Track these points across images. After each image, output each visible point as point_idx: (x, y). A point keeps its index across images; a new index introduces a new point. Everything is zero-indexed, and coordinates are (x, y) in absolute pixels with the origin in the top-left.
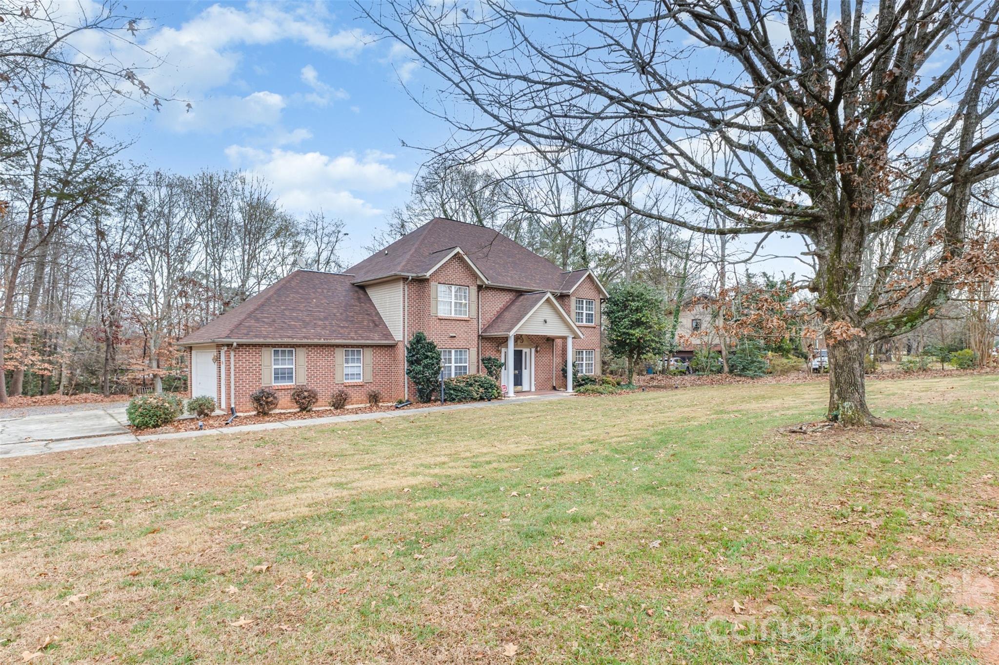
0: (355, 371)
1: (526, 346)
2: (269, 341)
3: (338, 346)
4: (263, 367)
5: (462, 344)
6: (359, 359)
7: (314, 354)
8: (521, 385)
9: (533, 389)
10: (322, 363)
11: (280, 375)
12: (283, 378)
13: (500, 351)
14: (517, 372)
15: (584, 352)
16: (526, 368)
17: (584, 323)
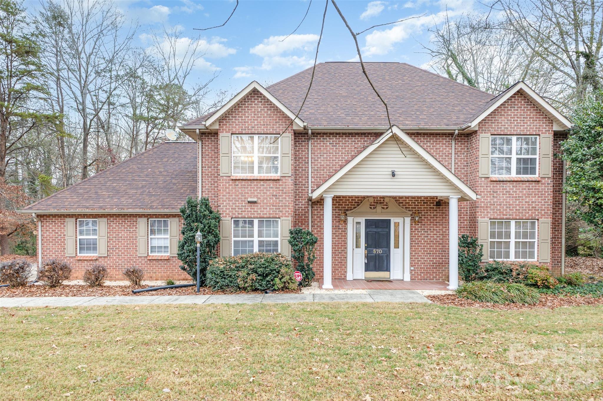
0: (162, 243)
1: (396, 214)
2: (72, 211)
3: (141, 216)
4: (66, 238)
5: (267, 212)
6: (166, 231)
7: (115, 224)
8: (388, 269)
9: (407, 278)
10: (124, 234)
11: (84, 246)
12: (89, 249)
13: (345, 222)
14: (380, 251)
15: (513, 223)
16: (397, 246)
17: (514, 175)
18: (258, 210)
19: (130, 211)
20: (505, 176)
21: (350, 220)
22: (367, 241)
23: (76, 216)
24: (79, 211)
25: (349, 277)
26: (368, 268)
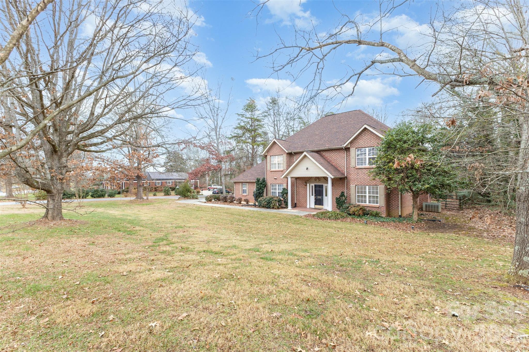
1: (324, 183)
2: (241, 181)
4: (240, 189)
5: (280, 182)
7: (250, 185)
8: (322, 205)
11: (244, 192)
13: (306, 185)
14: (320, 197)
15: (367, 187)
16: (326, 195)
17: (367, 166)
18: (278, 181)
19: (252, 181)
20: (363, 166)
21: (308, 185)
22: (315, 193)
23: (242, 183)
24: (243, 181)
25: (308, 207)
26: (316, 204)
